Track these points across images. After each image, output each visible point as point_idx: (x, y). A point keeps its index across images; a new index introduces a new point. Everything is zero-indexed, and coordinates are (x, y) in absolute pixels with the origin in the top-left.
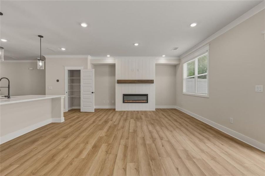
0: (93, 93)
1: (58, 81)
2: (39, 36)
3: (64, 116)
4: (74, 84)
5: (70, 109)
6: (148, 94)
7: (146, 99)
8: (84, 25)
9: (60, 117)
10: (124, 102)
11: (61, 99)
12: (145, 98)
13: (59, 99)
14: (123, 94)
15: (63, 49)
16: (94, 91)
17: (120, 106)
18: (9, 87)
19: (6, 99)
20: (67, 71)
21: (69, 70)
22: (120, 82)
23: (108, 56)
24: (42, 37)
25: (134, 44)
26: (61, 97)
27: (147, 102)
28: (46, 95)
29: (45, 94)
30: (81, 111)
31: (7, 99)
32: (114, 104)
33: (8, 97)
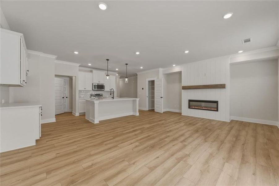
0: (161, 97)
1: (143, 89)
2: (126, 64)
3: (139, 112)
6: (218, 101)
7: (216, 106)
8: (138, 53)
9: (136, 112)
10: (189, 108)
11: (137, 101)
12: (214, 105)
14: (189, 100)
15: (142, 68)
16: (162, 97)
17: (186, 111)
18: (113, 93)
19: (112, 99)
21: (149, 81)
22: (184, 88)
23: (174, 66)
24: (127, 64)
25: (184, 52)
26: (136, 99)
27: (217, 110)
30: (155, 111)
32: (180, 108)
33: (113, 98)
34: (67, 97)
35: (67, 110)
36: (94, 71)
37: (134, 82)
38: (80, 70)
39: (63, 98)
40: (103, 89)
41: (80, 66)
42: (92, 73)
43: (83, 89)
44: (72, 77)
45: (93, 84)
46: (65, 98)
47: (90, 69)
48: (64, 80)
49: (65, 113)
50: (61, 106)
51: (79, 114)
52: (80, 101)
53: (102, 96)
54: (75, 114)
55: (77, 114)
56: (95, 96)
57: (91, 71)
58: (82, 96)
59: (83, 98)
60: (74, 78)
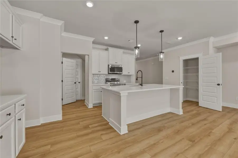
0: (219, 85)
1: (173, 71)
4: (189, 74)
5: (184, 100)
11: (180, 90)
13: (178, 90)
15: (180, 39)
18: (142, 77)
20: (182, 61)
21: (184, 60)
26: (179, 88)
28: (164, 85)
29: (162, 84)
30: (200, 105)
31: (141, 86)
33: (141, 85)
34: (79, 83)
35: (79, 98)
36: (110, 49)
37: (153, 64)
38: (94, 48)
39: (75, 83)
40: (121, 73)
41: (94, 43)
42: (107, 51)
43: (97, 72)
44: (84, 56)
45: (109, 65)
46: (77, 83)
47: (105, 47)
48: (76, 62)
49: (77, 101)
50: (73, 92)
51: (93, 105)
52: (94, 88)
53: (119, 81)
54: (88, 105)
55: (90, 106)
56: (111, 81)
57: (107, 50)
58: (96, 81)
59: (97, 83)
60: (86, 57)
